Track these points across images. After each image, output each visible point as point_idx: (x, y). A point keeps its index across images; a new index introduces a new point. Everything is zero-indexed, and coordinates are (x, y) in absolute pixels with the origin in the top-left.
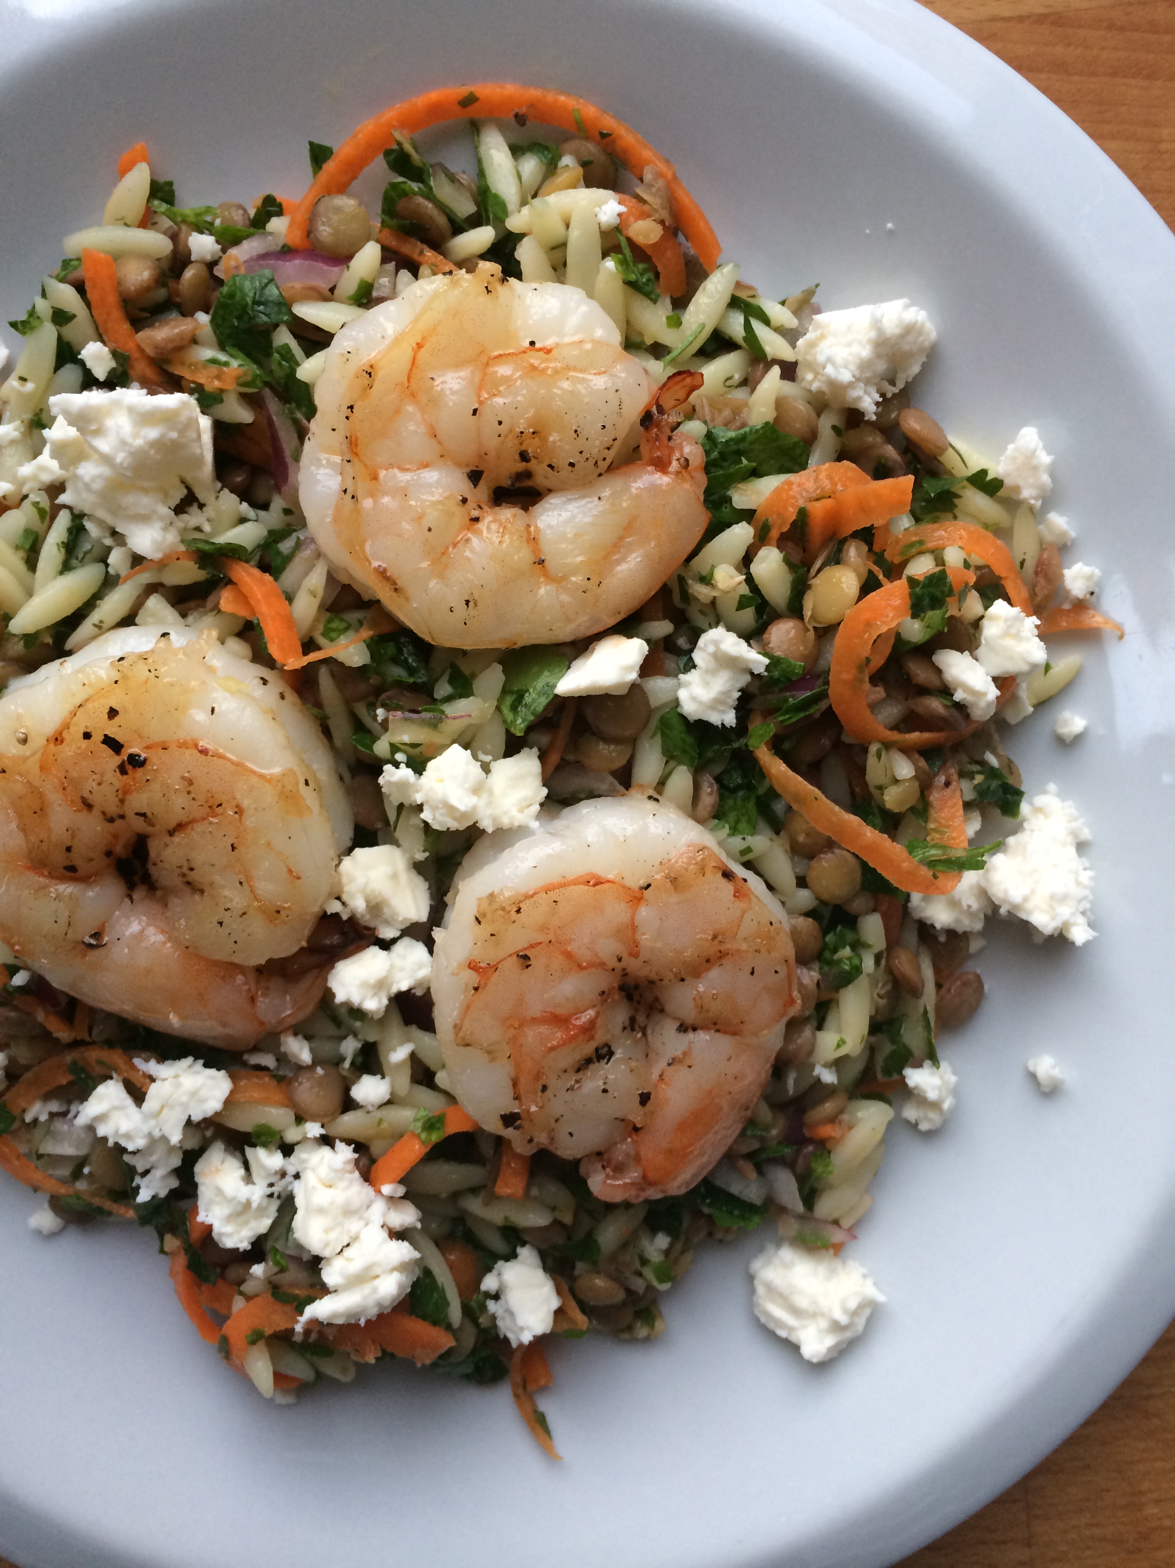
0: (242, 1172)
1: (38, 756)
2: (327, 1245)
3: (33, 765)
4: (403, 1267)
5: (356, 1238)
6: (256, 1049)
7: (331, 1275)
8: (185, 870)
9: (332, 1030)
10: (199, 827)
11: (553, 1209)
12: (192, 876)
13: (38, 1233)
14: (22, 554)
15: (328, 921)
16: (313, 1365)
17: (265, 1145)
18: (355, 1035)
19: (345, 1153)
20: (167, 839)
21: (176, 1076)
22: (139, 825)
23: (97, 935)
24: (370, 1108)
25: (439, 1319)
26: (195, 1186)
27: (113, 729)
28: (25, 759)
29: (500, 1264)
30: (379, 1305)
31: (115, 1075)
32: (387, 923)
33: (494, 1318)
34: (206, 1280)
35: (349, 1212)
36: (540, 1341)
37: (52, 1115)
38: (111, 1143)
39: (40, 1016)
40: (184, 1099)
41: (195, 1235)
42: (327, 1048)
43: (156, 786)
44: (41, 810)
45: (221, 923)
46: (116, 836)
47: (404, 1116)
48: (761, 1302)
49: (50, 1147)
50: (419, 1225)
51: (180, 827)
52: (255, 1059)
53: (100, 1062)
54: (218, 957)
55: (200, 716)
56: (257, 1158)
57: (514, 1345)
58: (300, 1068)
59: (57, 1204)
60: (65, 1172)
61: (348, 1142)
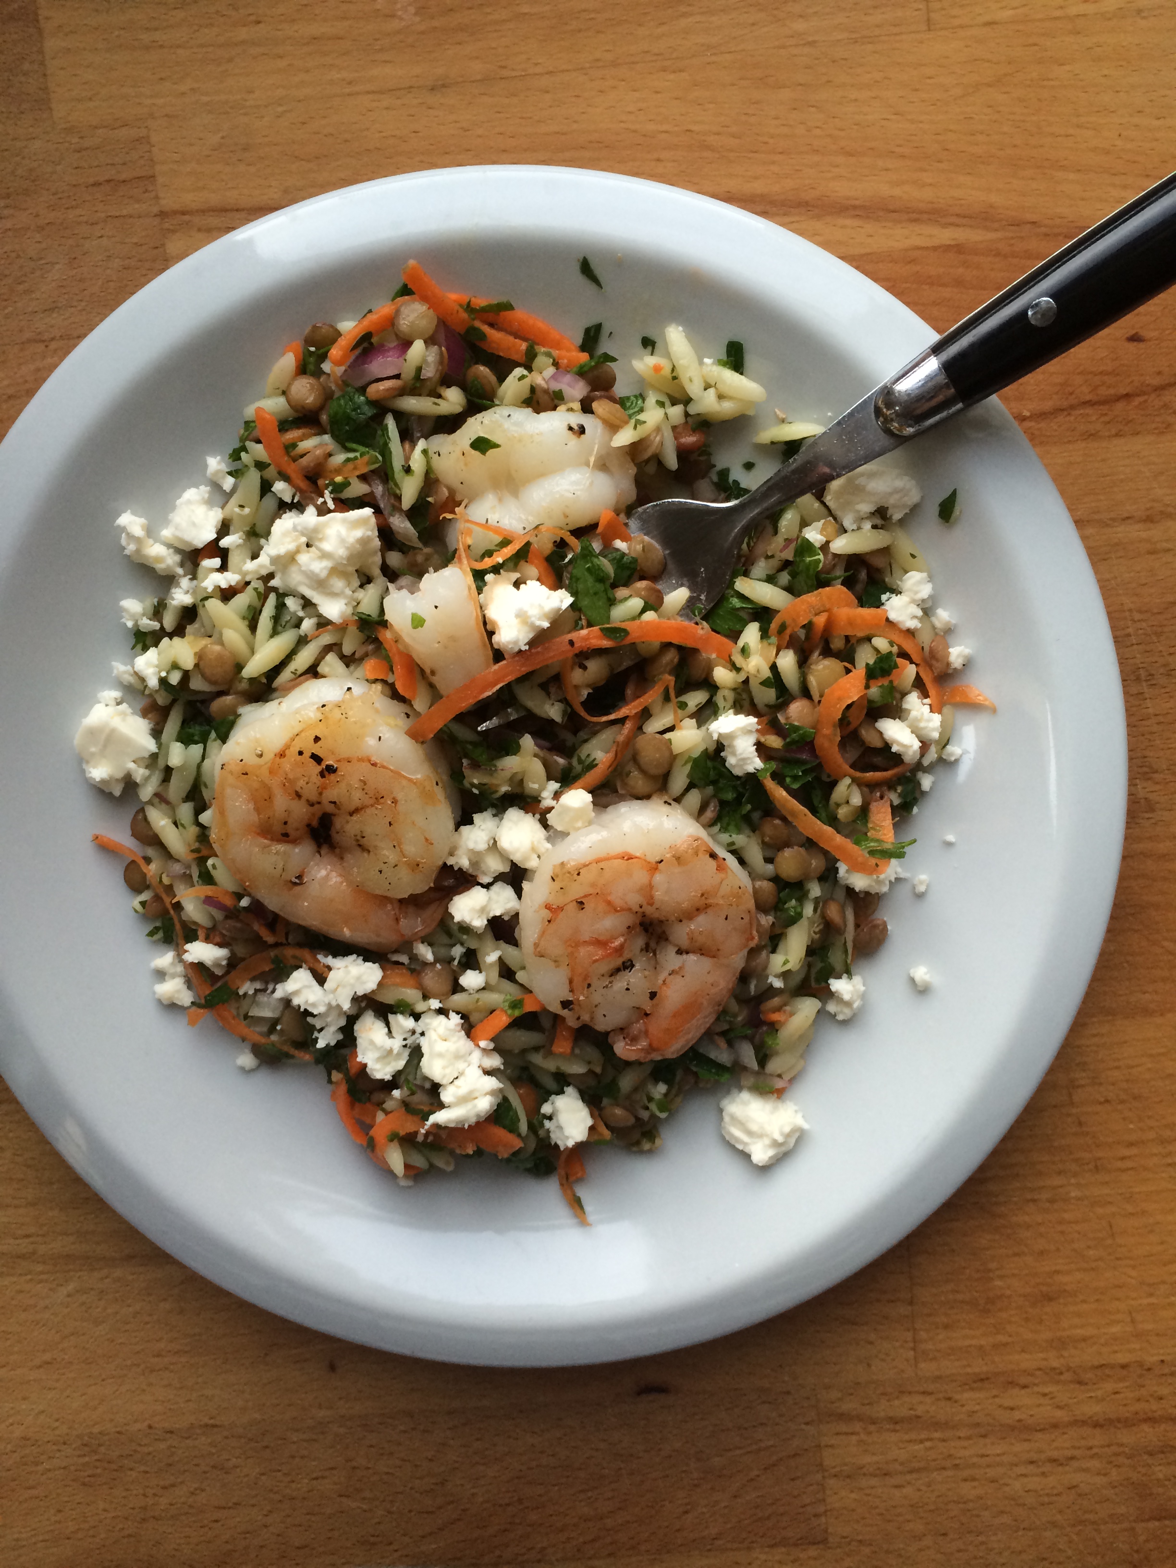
0: (386, 1030)
1: (269, 764)
2: (444, 1076)
3: (265, 772)
4: (492, 1093)
5: (462, 1074)
6: (396, 951)
7: (446, 1096)
8: (359, 838)
9: (445, 940)
10: (369, 811)
11: (589, 1063)
12: (363, 842)
13: (242, 1069)
14: (247, 623)
15: (446, 869)
16: (428, 1160)
17: (402, 1013)
18: (462, 944)
19: (455, 1020)
20: (349, 817)
21: (346, 967)
22: (330, 808)
23: (300, 877)
24: (472, 992)
25: (513, 1128)
26: (355, 1039)
27: (317, 749)
28: (260, 767)
29: (553, 1096)
30: (478, 1116)
31: (304, 965)
32: (484, 874)
33: (548, 1131)
34: (359, 1101)
35: (458, 1056)
36: (580, 1147)
37: (256, 991)
38: (302, 1010)
39: (256, 927)
40: (352, 981)
41: (353, 1071)
42: (443, 951)
43: (343, 785)
44: (270, 798)
45: (381, 872)
46: (313, 814)
47: (494, 998)
48: (727, 1126)
49: (255, 1012)
50: (502, 1067)
51: (357, 811)
52: (395, 958)
53: (294, 957)
54: (378, 892)
55: (372, 742)
56: (397, 1022)
57: (562, 1149)
58: (425, 964)
59: (257, 1051)
60: (265, 1029)
61: (458, 1013)
